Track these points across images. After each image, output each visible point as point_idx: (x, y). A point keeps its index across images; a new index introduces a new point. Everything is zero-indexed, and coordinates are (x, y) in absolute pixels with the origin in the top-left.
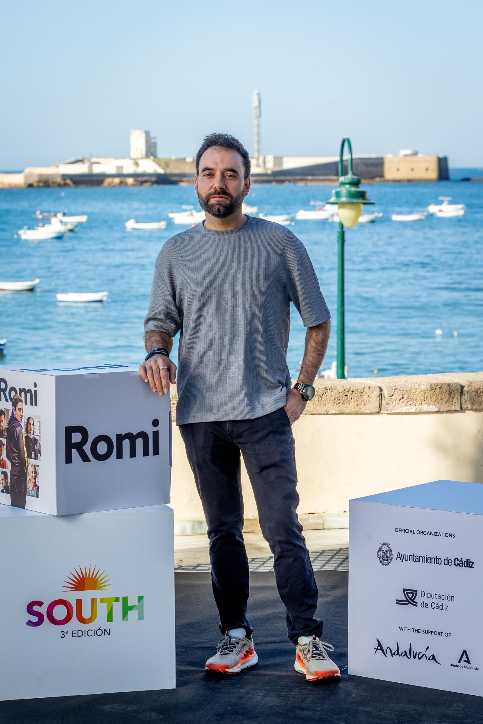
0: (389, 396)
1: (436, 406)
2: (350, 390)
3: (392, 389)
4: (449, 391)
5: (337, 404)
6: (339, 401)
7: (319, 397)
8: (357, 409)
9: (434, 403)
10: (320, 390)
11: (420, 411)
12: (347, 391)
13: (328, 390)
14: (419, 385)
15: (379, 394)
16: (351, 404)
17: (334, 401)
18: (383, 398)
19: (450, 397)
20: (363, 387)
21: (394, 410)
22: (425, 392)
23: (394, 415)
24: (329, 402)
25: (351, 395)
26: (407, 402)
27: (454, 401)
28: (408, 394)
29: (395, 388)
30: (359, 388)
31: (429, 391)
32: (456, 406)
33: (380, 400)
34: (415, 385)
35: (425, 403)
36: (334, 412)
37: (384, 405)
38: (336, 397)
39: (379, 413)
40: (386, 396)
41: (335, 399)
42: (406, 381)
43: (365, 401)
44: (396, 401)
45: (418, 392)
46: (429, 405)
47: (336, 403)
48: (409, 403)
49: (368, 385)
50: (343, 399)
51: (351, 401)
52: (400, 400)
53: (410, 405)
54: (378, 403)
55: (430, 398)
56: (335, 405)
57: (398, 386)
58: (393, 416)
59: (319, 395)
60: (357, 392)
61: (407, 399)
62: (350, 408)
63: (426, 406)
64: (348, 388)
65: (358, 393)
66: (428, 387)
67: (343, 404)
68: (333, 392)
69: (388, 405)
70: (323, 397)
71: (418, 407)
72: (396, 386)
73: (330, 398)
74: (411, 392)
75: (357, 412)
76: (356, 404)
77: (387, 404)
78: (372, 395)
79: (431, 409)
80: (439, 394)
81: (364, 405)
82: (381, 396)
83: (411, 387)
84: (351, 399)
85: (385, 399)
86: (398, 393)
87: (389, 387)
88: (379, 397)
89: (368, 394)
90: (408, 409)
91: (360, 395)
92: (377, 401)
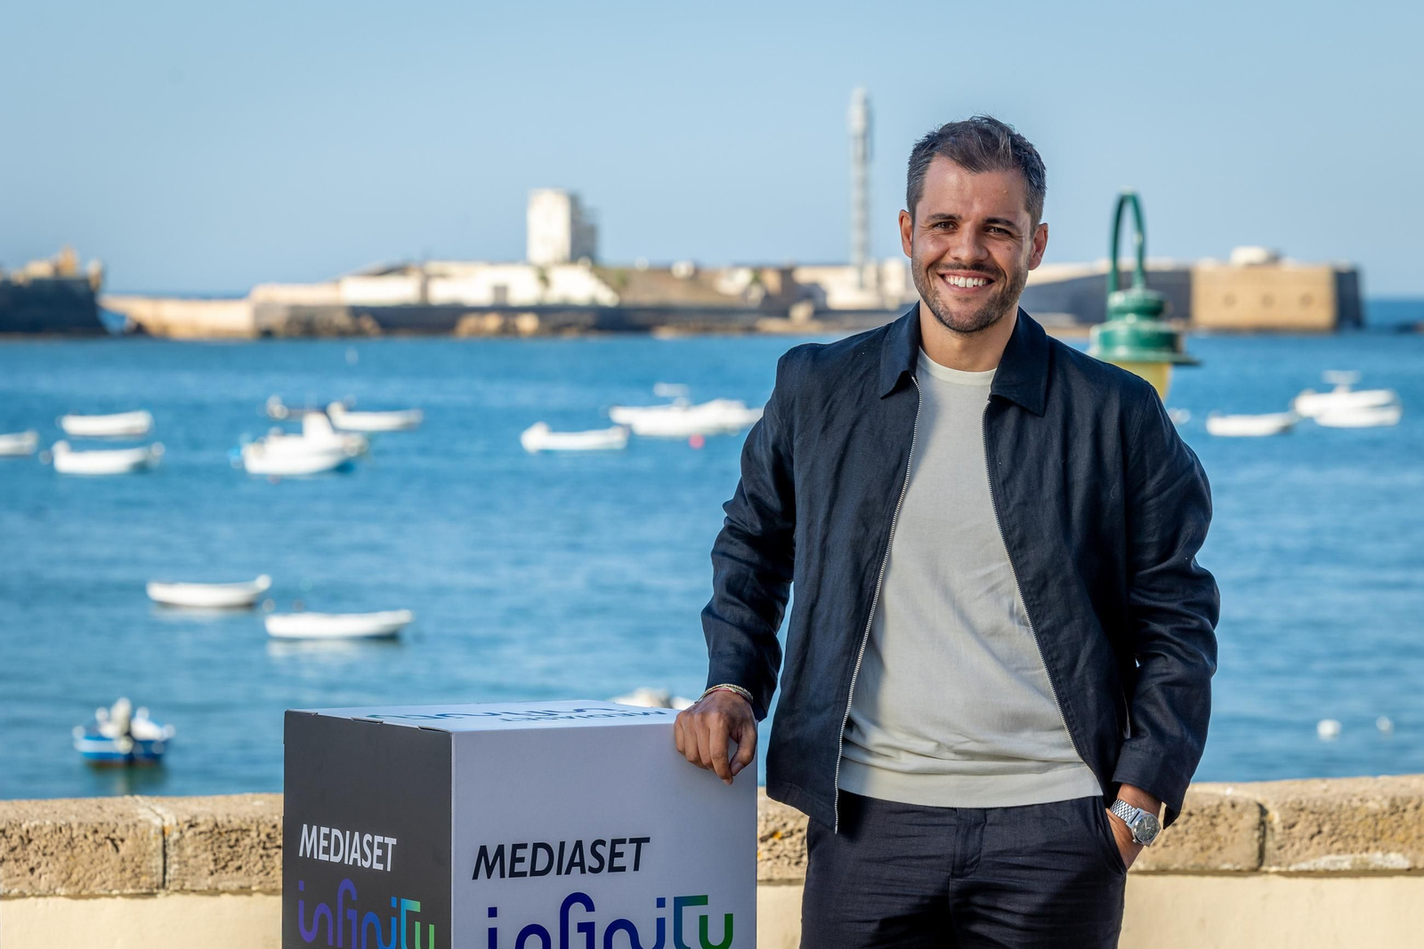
0: (1284, 828)
1: (1405, 855)
3: (1293, 809)
8: (1201, 860)
9: (1400, 846)
11: (1363, 867)
14: (1361, 800)
15: (1258, 822)
16: (1185, 846)
18: (1268, 832)
20: (1216, 802)
21: (1297, 863)
22: (1379, 817)
23: (1298, 877)
25: (1186, 822)
26: (1332, 843)
28: (1333, 824)
29: (1300, 807)
30: (1205, 806)
31: (1387, 816)
33: (1260, 837)
34: (1350, 801)
35: (1377, 848)
37: (1271, 852)
39: (1259, 873)
40: (1276, 827)
42: (1326, 791)
43: (1222, 839)
44: (1301, 839)
45: (1360, 818)
46: (1389, 852)
48: (1337, 845)
49: (1230, 799)
51: (1186, 838)
52: (1312, 837)
53: (1339, 850)
54: (1256, 846)
55: (1389, 833)
57: (1308, 801)
58: (1293, 881)
60: (1203, 816)
61: (1331, 836)
62: (1182, 855)
63: (1379, 855)
65: (1206, 818)
66: (1386, 805)
67: (1164, 846)
69: (1282, 851)
71: (1359, 856)
72: (1301, 803)
74: (1343, 817)
75: (1202, 868)
76: (1197, 846)
77: (1280, 848)
78: (1241, 824)
79: (1392, 862)
80: (1414, 824)
81: (1220, 849)
82: (1262, 828)
83: (1341, 806)
84: (1187, 833)
85: (1273, 836)
86: (1306, 820)
87: (1283, 805)
88: (1259, 829)
89: (1231, 821)
90: (1333, 862)
91: (1208, 823)
92: (1252, 839)
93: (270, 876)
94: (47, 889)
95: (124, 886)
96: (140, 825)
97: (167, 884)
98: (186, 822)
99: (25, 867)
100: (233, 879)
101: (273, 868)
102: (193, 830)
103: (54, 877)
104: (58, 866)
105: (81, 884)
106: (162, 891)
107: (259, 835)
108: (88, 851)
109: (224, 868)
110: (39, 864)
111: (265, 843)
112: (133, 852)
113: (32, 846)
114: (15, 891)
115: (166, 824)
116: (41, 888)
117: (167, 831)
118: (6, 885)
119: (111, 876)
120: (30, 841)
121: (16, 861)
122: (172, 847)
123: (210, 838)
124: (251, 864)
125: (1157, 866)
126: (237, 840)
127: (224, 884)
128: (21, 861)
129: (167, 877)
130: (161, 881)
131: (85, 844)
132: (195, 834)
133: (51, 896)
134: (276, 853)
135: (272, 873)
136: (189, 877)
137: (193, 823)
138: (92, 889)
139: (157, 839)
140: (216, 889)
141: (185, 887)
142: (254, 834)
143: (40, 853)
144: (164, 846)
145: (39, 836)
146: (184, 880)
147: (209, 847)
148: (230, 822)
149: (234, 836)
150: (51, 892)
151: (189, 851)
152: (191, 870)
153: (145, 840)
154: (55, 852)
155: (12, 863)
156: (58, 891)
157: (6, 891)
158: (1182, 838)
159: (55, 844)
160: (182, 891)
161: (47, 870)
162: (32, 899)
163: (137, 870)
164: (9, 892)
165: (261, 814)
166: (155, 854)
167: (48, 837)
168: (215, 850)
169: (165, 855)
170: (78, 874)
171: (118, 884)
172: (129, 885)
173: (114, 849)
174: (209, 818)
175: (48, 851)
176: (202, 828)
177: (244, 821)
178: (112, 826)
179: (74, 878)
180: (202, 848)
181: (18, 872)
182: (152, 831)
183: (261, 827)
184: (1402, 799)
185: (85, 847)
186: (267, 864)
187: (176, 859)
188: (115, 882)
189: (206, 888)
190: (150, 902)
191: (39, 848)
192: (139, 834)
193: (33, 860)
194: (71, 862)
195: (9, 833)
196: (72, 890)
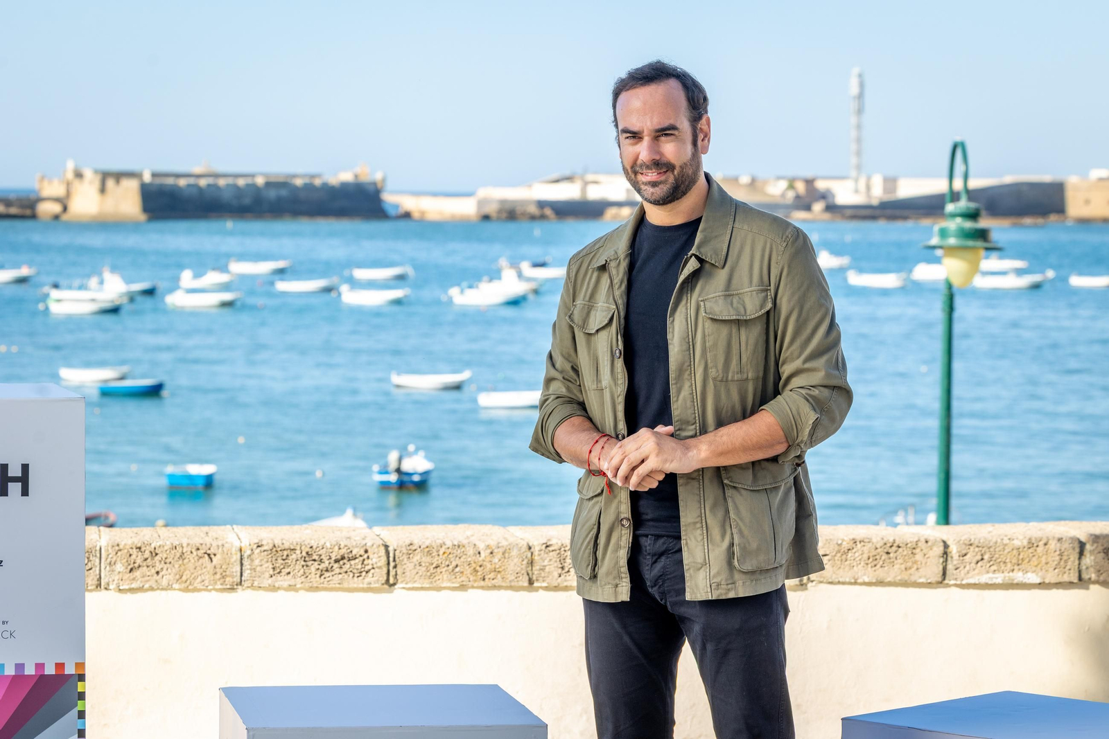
0: (959, 556)
1: (1037, 574)
2: (895, 545)
3: (965, 544)
4: (1060, 550)
5: (872, 567)
6: (875, 563)
7: (842, 555)
8: (905, 576)
9: (1034, 569)
10: (844, 543)
11: (1010, 582)
12: (889, 545)
13: (858, 543)
14: (1009, 539)
15: (943, 552)
16: (895, 567)
17: (867, 562)
18: (949, 558)
19: (1061, 559)
20: (916, 539)
21: (967, 578)
22: (1020, 550)
23: (968, 589)
24: (858, 562)
25: (896, 552)
26: (990, 566)
27: (1068, 567)
28: (991, 554)
29: (970, 543)
30: (908, 542)
31: (1025, 549)
32: (1072, 575)
33: (943, 562)
34: (1002, 539)
35: (1019, 569)
36: (867, 580)
37: (951, 571)
38: (871, 555)
39: (942, 585)
40: (954, 556)
41: (869, 559)
42: (990, 532)
43: (919, 563)
44: (970, 563)
45: (1008, 550)
46: (1027, 572)
47: (870, 566)
48: (994, 568)
49: (926, 537)
50: (883, 558)
51: (896, 562)
52: (977, 562)
53: (995, 571)
54: (941, 568)
55: (1027, 560)
56: (869, 569)
57: (975, 539)
58: (966, 591)
59: (842, 551)
60: (906, 548)
61: (989, 562)
62: (893, 573)
63: (1020, 574)
64: (891, 540)
65: (908, 549)
66: (1025, 542)
67: (882, 567)
68: (865, 548)
69: (958, 571)
70: (850, 555)
71: (1007, 575)
72: (970, 540)
73: (860, 557)
74: (997, 550)
75: (906, 581)
76: (903, 567)
77: (956, 569)
78: (931, 554)
79: (1029, 579)
80: (1043, 555)
81: (917, 569)
82: (945, 556)
83: (996, 543)
84: (896, 558)
85: (952, 561)
86: (974, 551)
87: (959, 542)
88: (943, 557)
89: (925, 551)
90: (992, 578)
91: (910, 552)
92: (939, 563)
93: (308, 578)
94: (167, 585)
95: (216, 583)
96: (226, 545)
97: (243, 583)
98: (256, 544)
99: (153, 571)
100: (285, 580)
101: (310, 573)
102: (260, 548)
103: (171, 577)
104: (174, 570)
105: (188, 582)
106: (239, 587)
107: (301, 553)
108: (193, 561)
109: (280, 572)
110: (162, 569)
111: (305, 558)
112: (221, 562)
113: (158, 558)
114: (147, 586)
115: (243, 545)
116: (163, 584)
117: (243, 550)
118: (141, 582)
119: (207, 577)
120: (157, 554)
121: (148, 567)
122: (246, 559)
123: (271, 554)
124: (296, 571)
125: (877, 579)
126: (287, 556)
127: (279, 583)
128: (151, 567)
129: (243, 578)
130: (239, 580)
131: (191, 557)
132: (261, 552)
133: (169, 589)
134: (312, 564)
135: (310, 577)
136: (256, 578)
137: (260, 544)
138: (195, 585)
139: (236, 554)
140: (274, 586)
141: (254, 585)
142: (298, 552)
143: (163, 562)
144: (241, 559)
145: (162, 552)
146: (253, 581)
147: (270, 560)
148: (283, 544)
149: (285, 553)
150: (170, 587)
151: (257, 562)
152: (258, 574)
153: (229, 554)
154: (172, 562)
155: (145, 568)
156: (174, 586)
157: (141, 586)
158: (893, 562)
159: (172, 556)
160: (252, 587)
161: (167, 573)
162: (158, 592)
163: (224, 574)
164: (143, 586)
165: (304, 539)
166: (235, 564)
167: (168, 552)
168: (274, 562)
169: (242, 564)
170: (187, 575)
171: (212, 582)
172: (219, 583)
173: (210, 560)
174: (270, 541)
175: (168, 561)
176: (265, 548)
177: (292, 544)
178: (208, 546)
179: (184, 578)
180: (265, 560)
181: (148, 574)
182: (234, 549)
183: (303, 548)
184: (1036, 539)
185: (191, 559)
186: (306, 571)
187: (249, 567)
188: (210, 581)
189: (267, 586)
190: (232, 595)
191: (162, 559)
192: (225, 551)
193: (158, 568)
194: (182, 568)
195: (143, 549)
196: (183, 586)
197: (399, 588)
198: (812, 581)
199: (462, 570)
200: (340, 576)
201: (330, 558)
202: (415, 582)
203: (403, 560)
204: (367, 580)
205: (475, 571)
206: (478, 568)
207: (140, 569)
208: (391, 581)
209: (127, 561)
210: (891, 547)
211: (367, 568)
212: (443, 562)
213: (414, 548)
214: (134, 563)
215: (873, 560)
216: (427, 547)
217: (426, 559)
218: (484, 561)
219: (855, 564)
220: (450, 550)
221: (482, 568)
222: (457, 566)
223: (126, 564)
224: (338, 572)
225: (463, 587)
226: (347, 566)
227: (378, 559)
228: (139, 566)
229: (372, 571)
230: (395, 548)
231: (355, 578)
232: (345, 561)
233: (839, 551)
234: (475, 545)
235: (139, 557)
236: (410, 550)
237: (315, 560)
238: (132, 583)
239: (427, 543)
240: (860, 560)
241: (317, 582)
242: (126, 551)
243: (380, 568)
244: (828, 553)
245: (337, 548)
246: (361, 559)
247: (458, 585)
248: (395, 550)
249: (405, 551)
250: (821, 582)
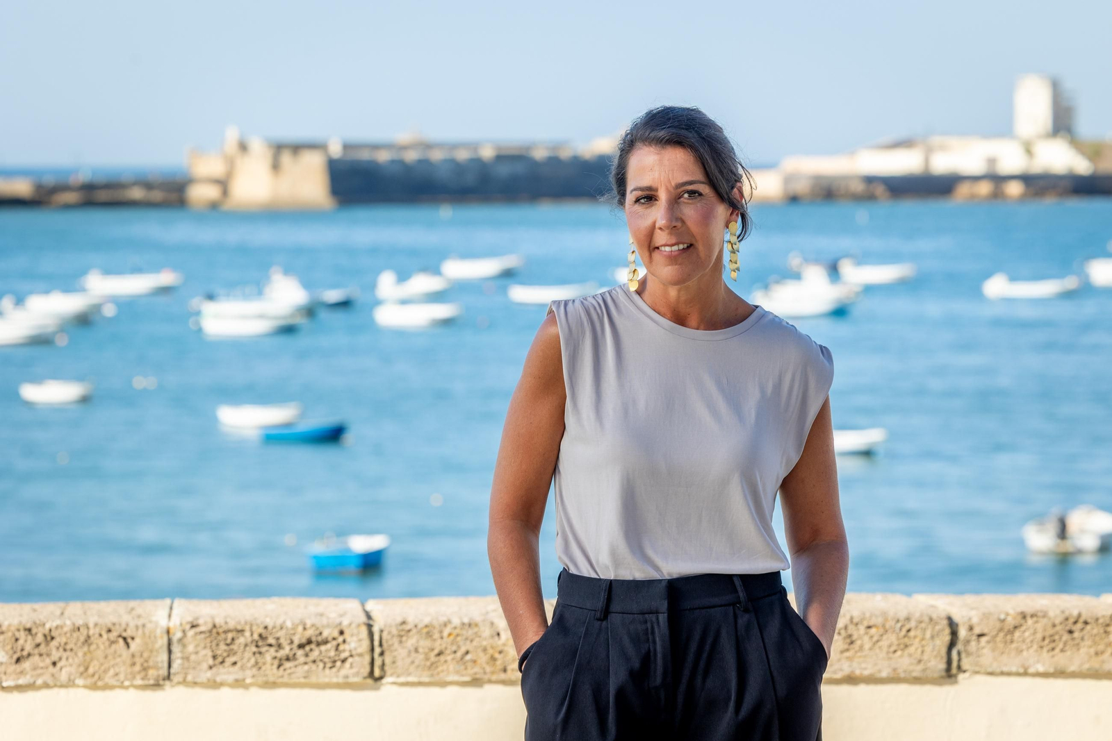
2: (1081, 620)
5: (1048, 651)
7: (1006, 635)
8: (1095, 663)
10: (1009, 618)
12: (1072, 620)
13: (1028, 618)
16: (1080, 651)
17: (1041, 644)
24: (1029, 645)
25: (1082, 630)
30: (1100, 615)
36: (1041, 669)
38: (1047, 634)
41: (1044, 640)
47: (1045, 650)
50: (1064, 638)
51: (1082, 644)
56: (1045, 654)
59: (1006, 629)
60: (1097, 624)
62: (1078, 659)
64: (1075, 613)
65: (1099, 626)
67: (1062, 651)
68: (1039, 624)
70: (1017, 634)
73: (1032, 638)
75: (1097, 671)
76: (1092, 651)
84: (1082, 639)
91: (1102, 631)
93: (262, 670)
94: (67, 680)
95: (134, 678)
96: (149, 626)
97: (172, 677)
98: (188, 623)
99: (48, 661)
100: (229, 673)
101: (264, 664)
102: (194, 630)
103: (73, 670)
104: (76, 660)
105: (96, 677)
106: (167, 683)
107: (252, 635)
108: (102, 647)
109: (222, 662)
110: (60, 659)
111: (257, 642)
112: (141, 649)
113: (54, 643)
114: (39, 682)
115: (171, 625)
116: (62, 679)
117: (171, 631)
118: (32, 676)
120: (53, 638)
121: (41, 655)
122: (176, 645)
123: (209, 637)
125: (1055, 668)
126: (233, 639)
127: (221, 677)
128: (45, 656)
129: (172, 671)
130: (166, 673)
131: (100, 641)
132: (196, 634)
133: (71, 686)
134: (267, 651)
135: (263, 668)
136: (190, 671)
137: (195, 624)
138: (106, 680)
139: (162, 637)
140: (215, 681)
141: (187, 680)
142: (247, 634)
143: (61, 649)
144: (170, 644)
145: (60, 635)
146: (186, 674)
147: (208, 645)
148: (226, 623)
149: (230, 636)
150: (71, 683)
151: (191, 648)
152: (192, 664)
153: (152, 638)
154: (74, 649)
155: (37, 657)
156: (76, 682)
157: (32, 681)
159: (74, 641)
160: (184, 682)
161: (67, 663)
162: (56, 690)
163: (145, 665)
164: (34, 682)
165: (256, 616)
166: (161, 651)
167: (68, 635)
168: (214, 648)
169: (170, 652)
170: (94, 667)
171: (129, 676)
172: (138, 677)
173: (125, 647)
174: (208, 620)
175: (68, 647)
176: (202, 628)
177: (239, 623)
178: (124, 626)
179: (91, 670)
180: (202, 645)
181: (41, 665)
182: (158, 632)
183: (254, 628)
185: (100, 644)
186: (259, 660)
187: (179, 655)
188: (126, 675)
189: (206, 681)
190: (159, 694)
191: (60, 645)
192: (147, 634)
193: (55, 657)
194: (88, 657)
195: (34, 631)
196: (89, 681)
197: (388, 683)
198: (964, 671)
199: (475, 658)
200: (306, 667)
201: (292, 642)
202: (409, 674)
203: (393, 645)
204: (343, 672)
205: (493, 659)
206: (497, 655)
207: (31, 659)
208: (377, 673)
209: (12, 648)
210: (1075, 623)
211: (343, 655)
212: (449, 647)
213: (407, 627)
214: (22, 650)
215: (1050, 642)
216: (426, 626)
217: (425, 644)
218: (504, 645)
219: (1024, 647)
220: (457, 631)
221: (502, 655)
222: (467, 653)
223: (11, 652)
224: (302, 662)
225: (476, 682)
226: (315, 655)
227: (357, 643)
228: (29, 655)
229: (350, 660)
230: (382, 627)
231: (327, 671)
232: (313, 646)
233: (1001, 630)
234: (492, 624)
235: (29, 642)
236: (403, 630)
237: (270, 645)
238: (18, 679)
239: (427, 620)
240: (1032, 641)
241: (273, 675)
242: (10, 634)
243: (360, 655)
244: (986, 631)
245: (300, 628)
246: (335, 643)
247: (467, 679)
248: (382, 631)
249: (395, 631)
250: (977, 673)
